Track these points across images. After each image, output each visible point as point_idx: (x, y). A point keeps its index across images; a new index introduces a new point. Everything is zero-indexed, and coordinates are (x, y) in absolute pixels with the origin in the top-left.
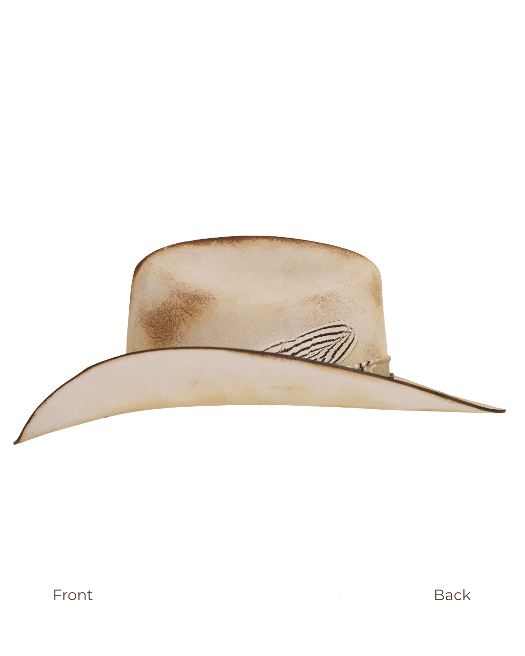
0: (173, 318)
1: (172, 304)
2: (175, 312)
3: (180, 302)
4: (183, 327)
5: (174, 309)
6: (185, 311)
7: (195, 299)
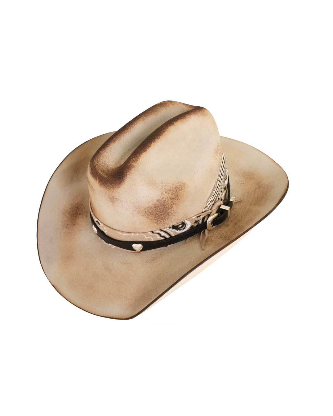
0: (167, 205)
1: (164, 198)
2: (167, 202)
3: (168, 195)
4: (175, 207)
5: (167, 200)
6: (174, 199)
7: (177, 190)
